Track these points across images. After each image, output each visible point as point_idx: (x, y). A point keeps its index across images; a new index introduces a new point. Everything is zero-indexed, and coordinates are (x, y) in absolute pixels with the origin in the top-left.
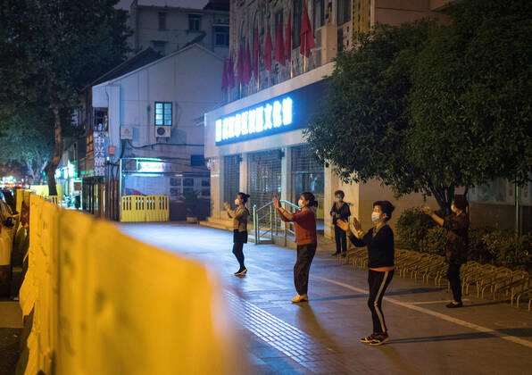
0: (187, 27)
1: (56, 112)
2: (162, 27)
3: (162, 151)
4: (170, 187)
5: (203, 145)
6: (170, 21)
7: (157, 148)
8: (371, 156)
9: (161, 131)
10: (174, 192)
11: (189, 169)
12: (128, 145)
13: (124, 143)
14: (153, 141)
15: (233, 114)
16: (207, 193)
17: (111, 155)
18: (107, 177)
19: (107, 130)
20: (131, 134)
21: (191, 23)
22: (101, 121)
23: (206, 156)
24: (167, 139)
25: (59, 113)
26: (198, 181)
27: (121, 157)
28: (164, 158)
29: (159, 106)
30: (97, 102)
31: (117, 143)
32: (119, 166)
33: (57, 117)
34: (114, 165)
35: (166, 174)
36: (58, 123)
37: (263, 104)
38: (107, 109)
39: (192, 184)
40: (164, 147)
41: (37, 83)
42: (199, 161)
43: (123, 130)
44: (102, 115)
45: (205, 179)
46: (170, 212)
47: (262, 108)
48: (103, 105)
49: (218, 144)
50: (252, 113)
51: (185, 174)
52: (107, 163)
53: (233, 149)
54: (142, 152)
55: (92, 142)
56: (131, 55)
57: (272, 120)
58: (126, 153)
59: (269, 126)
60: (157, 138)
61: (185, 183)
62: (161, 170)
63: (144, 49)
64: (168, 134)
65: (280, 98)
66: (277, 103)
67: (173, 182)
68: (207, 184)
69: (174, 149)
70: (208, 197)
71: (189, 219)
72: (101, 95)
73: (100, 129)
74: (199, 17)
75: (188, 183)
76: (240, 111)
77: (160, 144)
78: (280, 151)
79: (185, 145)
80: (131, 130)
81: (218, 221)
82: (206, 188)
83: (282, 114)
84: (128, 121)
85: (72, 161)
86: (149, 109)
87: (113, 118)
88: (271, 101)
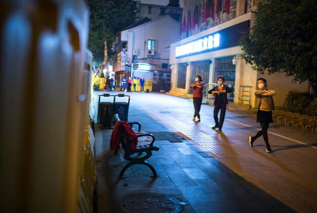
0: (160, 13)
1: (105, 43)
2: (150, 12)
3: (150, 61)
4: (153, 77)
5: (169, 59)
6: (153, 10)
7: (148, 59)
8: (285, 58)
9: (150, 52)
10: (154, 79)
11: (161, 69)
12: (135, 58)
13: (134, 57)
14: (146, 57)
15: (186, 44)
16: (169, 80)
17: (128, 62)
18: (126, 71)
19: (127, 51)
20: (137, 53)
21: (161, 12)
22: (124, 47)
23: (170, 63)
24: (152, 56)
25: (107, 44)
26: (165, 75)
27: (132, 62)
28: (150, 64)
29: (149, 42)
30: (123, 38)
31: (131, 57)
32: (131, 67)
33: (106, 45)
34: (129, 66)
35: (151, 71)
36: (106, 47)
37: (203, 38)
38: (127, 42)
39: (162, 76)
40: (151, 60)
41: (98, 29)
42: (166, 66)
43: (134, 51)
44: (124, 44)
45: (168, 74)
46: (153, 87)
47: (202, 39)
48: (126, 40)
49: (177, 58)
50: (196, 42)
51: (159, 71)
52: (126, 65)
53: (184, 60)
54: (141, 61)
55: (120, 56)
56: (137, 20)
57: (207, 45)
58: (135, 61)
59: (205, 48)
60: (148, 55)
61: (159, 75)
62: (149, 69)
63: (144, 17)
64: (153, 54)
65: (213, 34)
66: (210, 37)
67: (154, 75)
68: (169, 76)
69: (155, 60)
70: (169, 82)
71: (161, 91)
72: (125, 35)
73: (124, 50)
74: (165, 9)
75: (161, 75)
76: (189, 42)
77: (150, 58)
78: (210, 60)
79: (160, 59)
80: (137, 51)
81: (175, 93)
82: (168, 78)
83: (213, 42)
84: (136, 47)
85: (111, 65)
86: (145, 43)
87: (130, 46)
88: (207, 36)
